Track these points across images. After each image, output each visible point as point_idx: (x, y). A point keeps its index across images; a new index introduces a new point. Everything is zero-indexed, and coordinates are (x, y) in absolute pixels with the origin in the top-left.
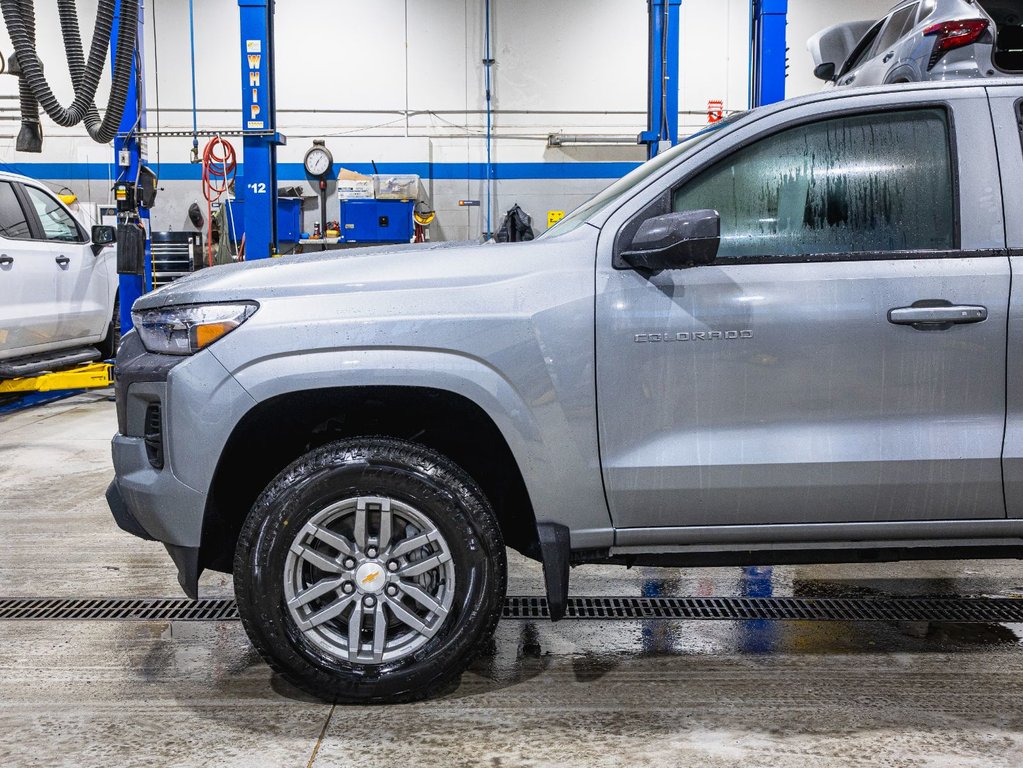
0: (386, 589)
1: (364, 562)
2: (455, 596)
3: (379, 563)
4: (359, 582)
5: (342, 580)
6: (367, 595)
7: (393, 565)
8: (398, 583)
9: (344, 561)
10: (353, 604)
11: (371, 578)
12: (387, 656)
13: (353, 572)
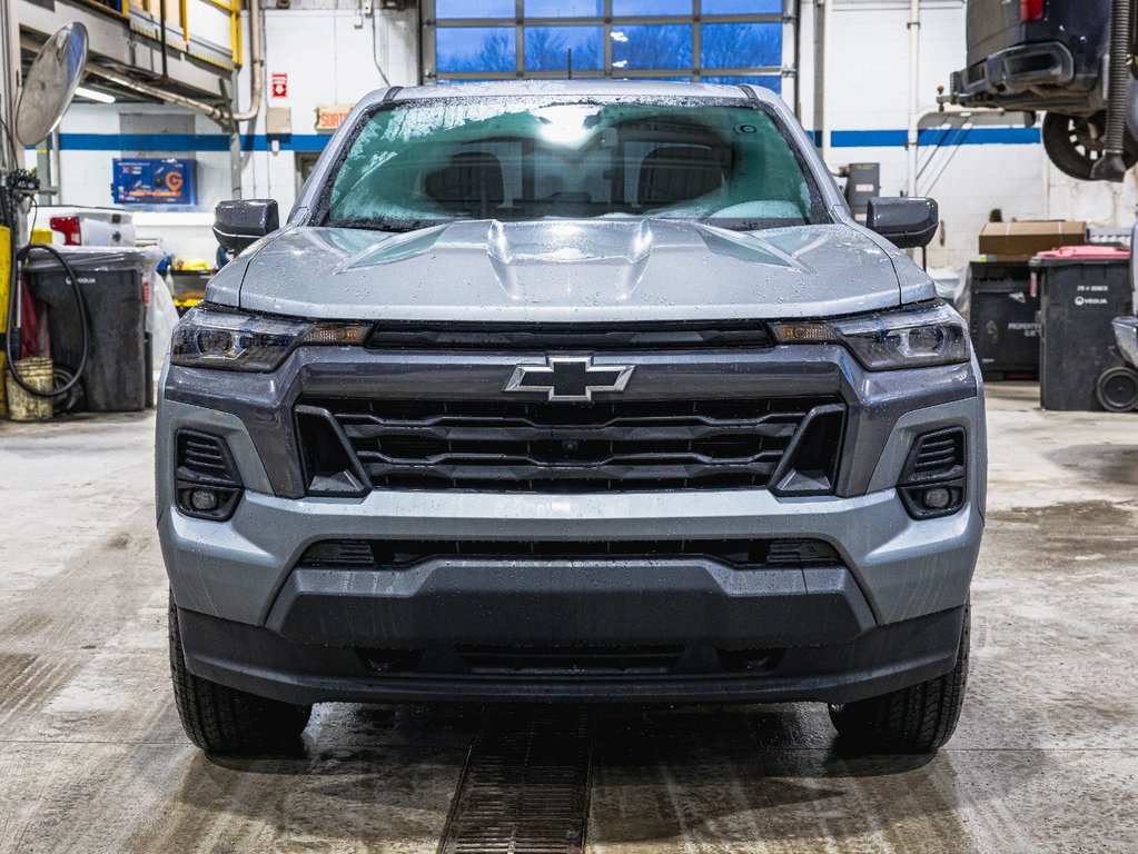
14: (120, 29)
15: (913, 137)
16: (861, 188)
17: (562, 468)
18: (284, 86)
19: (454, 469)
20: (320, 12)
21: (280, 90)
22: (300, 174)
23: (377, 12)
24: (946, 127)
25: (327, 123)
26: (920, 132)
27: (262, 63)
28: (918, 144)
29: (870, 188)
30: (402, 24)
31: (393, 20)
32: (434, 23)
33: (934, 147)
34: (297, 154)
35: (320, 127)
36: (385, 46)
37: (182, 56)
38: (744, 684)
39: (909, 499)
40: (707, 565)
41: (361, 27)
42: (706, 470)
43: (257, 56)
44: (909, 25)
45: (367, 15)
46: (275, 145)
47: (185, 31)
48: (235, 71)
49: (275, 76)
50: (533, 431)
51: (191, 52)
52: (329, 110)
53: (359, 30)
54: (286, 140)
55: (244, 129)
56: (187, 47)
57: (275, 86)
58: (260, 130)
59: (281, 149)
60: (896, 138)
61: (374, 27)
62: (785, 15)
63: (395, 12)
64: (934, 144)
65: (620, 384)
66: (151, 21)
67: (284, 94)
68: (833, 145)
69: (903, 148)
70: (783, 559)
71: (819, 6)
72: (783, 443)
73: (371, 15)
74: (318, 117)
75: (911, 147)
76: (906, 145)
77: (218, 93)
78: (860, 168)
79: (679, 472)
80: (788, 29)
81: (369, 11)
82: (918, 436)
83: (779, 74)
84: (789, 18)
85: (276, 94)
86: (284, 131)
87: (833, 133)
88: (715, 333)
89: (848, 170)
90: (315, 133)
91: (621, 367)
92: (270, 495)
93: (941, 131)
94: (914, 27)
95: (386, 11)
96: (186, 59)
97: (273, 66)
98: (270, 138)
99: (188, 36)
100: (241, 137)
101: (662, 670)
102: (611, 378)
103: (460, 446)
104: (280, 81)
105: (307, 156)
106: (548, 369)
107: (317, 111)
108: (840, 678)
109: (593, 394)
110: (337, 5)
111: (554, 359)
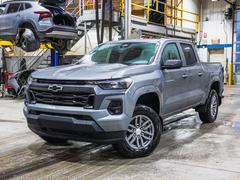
0: (141, 134)
1: (137, 129)
2: (154, 131)
3: (139, 129)
4: (137, 133)
5: (134, 134)
6: (138, 135)
7: (142, 128)
8: (143, 131)
9: (133, 130)
10: (136, 138)
11: (139, 132)
12: (145, 146)
13: (135, 132)
14: (164, 28)
17: (56, 101)
18: (206, 36)
19: (45, 101)
20: (213, 21)
21: (205, 36)
22: (208, 52)
23: (225, 20)
25: (214, 42)
27: (202, 32)
30: (230, 22)
31: (228, 22)
32: (236, 22)
34: (208, 49)
35: (212, 43)
36: (226, 27)
37: (181, 32)
38: (88, 139)
39: (109, 111)
40: (72, 118)
41: (221, 23)
42: (74, 104)
43: (201, 30)
45: (223, 21)
46: (204, 47)
47: (182, 27)
48: (196, 33)
49: (204, 34)
50: (52, 96)
51: (183, 31)
52: (215, 40)
53: (221, 24)
54: (206, 46)
55: (198, 44)
56: (182, 30)
57: (204, 36)
58: (201, 44)
59: (205, 48)
61: (224, 23)
63: (229, 20)
65: (61, 89)
66: (172, 26)
67: (206, 37)
70: (85, 119)
72: (85, 100)
73: (224, 21)
74: (212, 41)
77: (192, 38)
79: (71, 103)
81: (223, 20)
82: (112, 101)
85: (204, 37)
86: (205, 44)
88: (77, 82)
90: (211, 44)
91: (61, 87)
95: (227, 20)
96: (182, 32)
97: (204, 32)
98: (203, 45)
99: (182, 28)
100: (197, 46)
101: (77, 135)
102: (60, 88)
103: (46, 98)
104: (205, 35)
105: (210, 49)
106: (52, 86)
107: (212, 40)
108: (103, 140)
109: (58, 90)
110: (218, 19)
111: (53, 85)
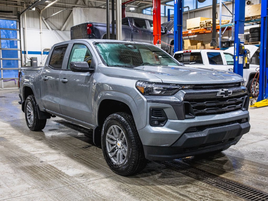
15: (42, 53)
16: (34, 62)
24: (48, 51)
26: (43, 52)
28: (43, 54)
29: (36, 62)
33: (46, 55)
44: (40, 33)
60: (40, 53)
62: (17, 29)
64: (46, 54)
65: (231, 94)
68: (28, 54)
69: (40, 55)
71: (24, 28)
75: (42, 55)
76: (41, 54)
78: (34, 58)
80: (18, 32)
83: (17, 40)
84: (18, 30)
87: (28, 52)
89: (31, 58)
91: (231, 91)
92: (177, 120)
93: (47, 52)
94: (41, 33)
